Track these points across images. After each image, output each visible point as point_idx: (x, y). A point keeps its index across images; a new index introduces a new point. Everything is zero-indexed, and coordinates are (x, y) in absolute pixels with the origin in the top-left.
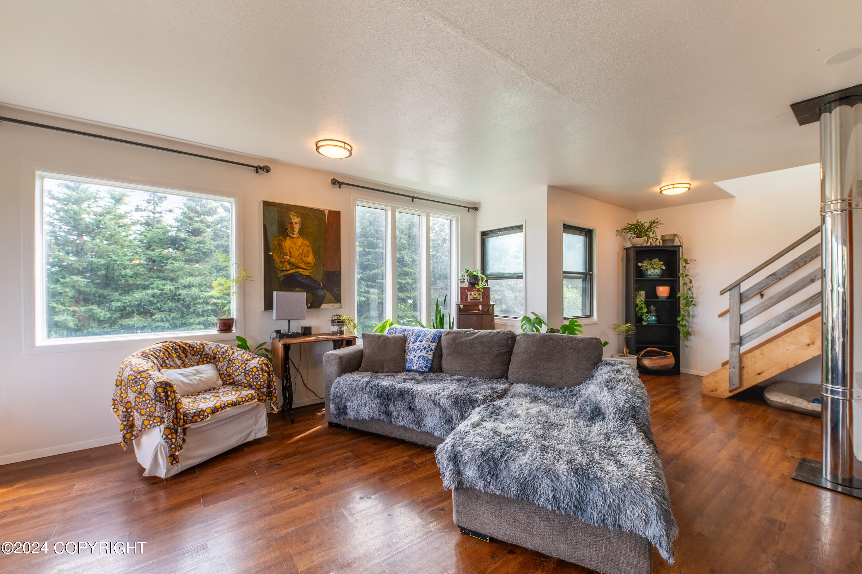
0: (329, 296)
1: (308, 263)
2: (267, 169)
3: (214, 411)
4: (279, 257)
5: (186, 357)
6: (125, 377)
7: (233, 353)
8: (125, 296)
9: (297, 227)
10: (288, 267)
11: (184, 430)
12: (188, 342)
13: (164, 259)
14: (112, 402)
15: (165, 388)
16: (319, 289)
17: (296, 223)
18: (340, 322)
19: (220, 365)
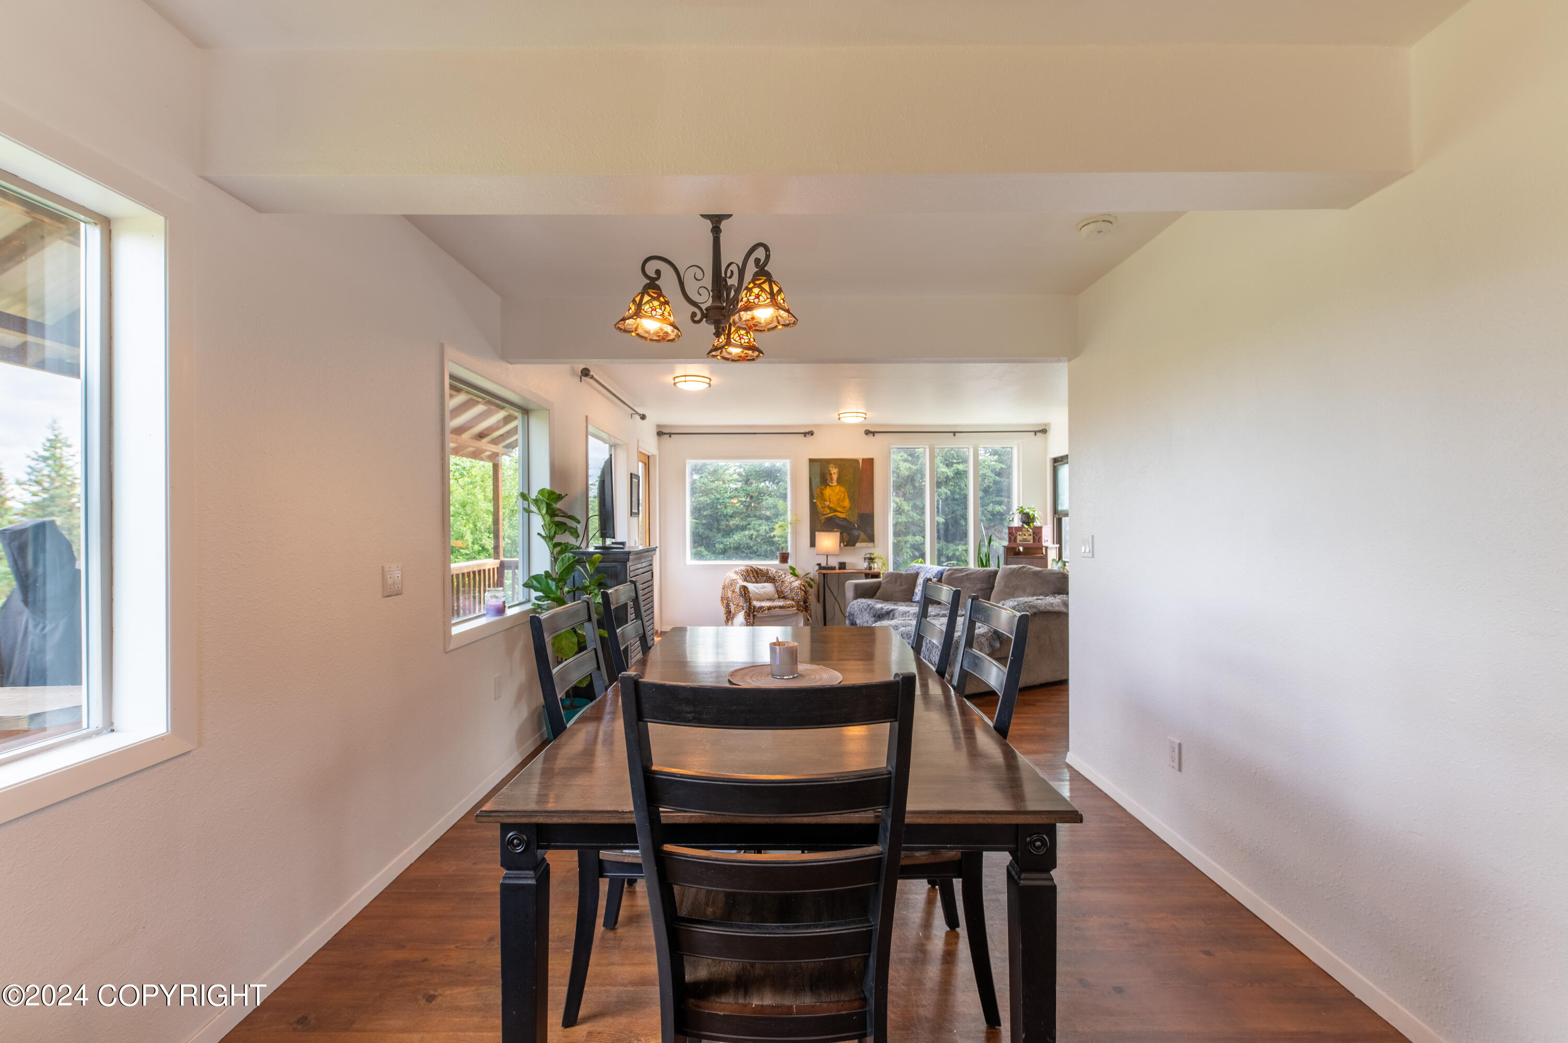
0: (863, 535)
1: (844, 507)
2: (811, 433)
3: (769, 608)
4: (821, 504)
5: (758, 577)
6: (726, 583)
7: (785, 577)
8: (726, 538)
9: (835, 477)
10: (828, 511)
11: (754, 616)
12: (759, 567)
13: (761, 493)
14: (720, 599)
15: (744, 589)
16: (854, 529)
17: (834, 473)
18: (871, 560)
19: (777, 584)
